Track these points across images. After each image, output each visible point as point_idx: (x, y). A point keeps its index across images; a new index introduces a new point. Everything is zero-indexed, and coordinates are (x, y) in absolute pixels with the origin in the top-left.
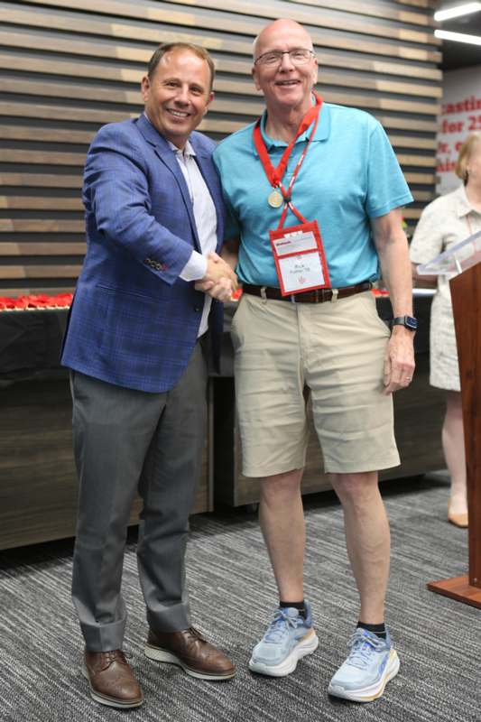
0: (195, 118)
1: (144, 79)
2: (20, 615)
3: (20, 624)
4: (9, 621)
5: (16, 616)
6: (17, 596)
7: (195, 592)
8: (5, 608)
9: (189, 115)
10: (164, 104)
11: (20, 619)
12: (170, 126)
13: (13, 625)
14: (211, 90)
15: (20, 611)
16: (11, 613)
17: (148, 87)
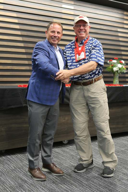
17: (47, 33)
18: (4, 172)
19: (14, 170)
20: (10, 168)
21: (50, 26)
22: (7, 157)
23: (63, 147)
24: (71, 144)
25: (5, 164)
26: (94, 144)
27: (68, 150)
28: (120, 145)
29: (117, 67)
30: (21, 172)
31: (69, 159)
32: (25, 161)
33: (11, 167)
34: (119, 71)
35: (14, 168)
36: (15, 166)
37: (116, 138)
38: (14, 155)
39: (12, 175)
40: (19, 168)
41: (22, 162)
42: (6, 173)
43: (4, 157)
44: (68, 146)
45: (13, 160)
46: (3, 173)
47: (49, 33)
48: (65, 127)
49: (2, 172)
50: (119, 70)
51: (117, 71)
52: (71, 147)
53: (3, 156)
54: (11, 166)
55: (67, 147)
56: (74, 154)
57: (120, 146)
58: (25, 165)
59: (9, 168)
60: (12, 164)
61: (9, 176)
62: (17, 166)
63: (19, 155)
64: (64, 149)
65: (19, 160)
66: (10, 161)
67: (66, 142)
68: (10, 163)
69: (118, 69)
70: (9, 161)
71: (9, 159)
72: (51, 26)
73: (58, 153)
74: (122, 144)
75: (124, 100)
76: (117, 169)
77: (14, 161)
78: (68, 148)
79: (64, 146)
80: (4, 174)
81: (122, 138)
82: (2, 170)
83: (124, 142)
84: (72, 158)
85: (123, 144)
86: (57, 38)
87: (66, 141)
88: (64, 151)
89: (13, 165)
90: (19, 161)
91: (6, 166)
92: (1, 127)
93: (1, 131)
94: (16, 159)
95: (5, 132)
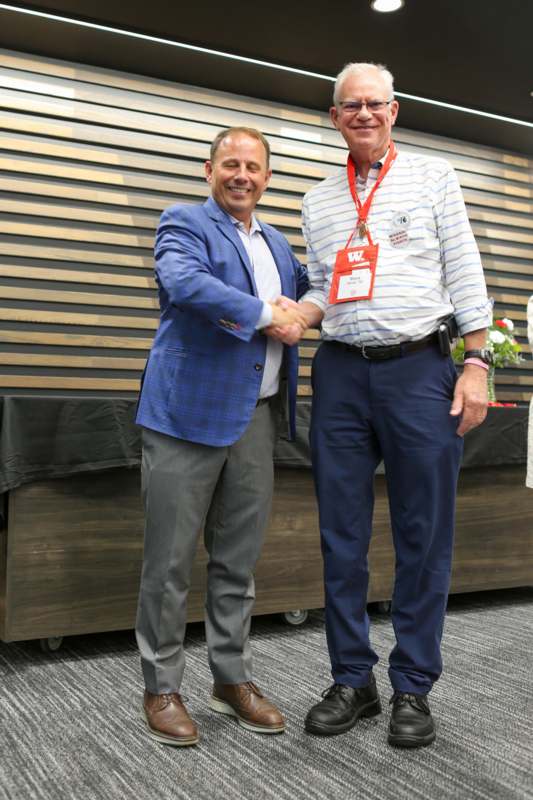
0: (255, 193)
1: (207, 165)
14: (268, 167)
17: (211, 172)
18: (35, 723)
19: (79, 715)
20: (66, 705)
21: (219, 142)
22: (65, 666)
23: (287, 636)
24: (317, 626)
25: (48, 690)
27: (304, 649)
33: (71, 705)
35: (80, 708)
36: (86, 700)
38: (93, 659)
40: (98, 708)
41: (117, 685)
42: (46, 726)
43: (51, 667)
46: (33, 726)
47: (218, 171)
48: (295, 558)
49: (28, 720)
53: (51, 663)
54: (73, 701)
55: (303, 637)
58: (128, 697)
59: (62, 707)
60: (78, 693)
61: (53, 739)
62: (95, 701)
65: (107, 678)
66: (70, 682)
67: (297, 617)
68: (69, 686)
70: (67, 679)
71: (68, 674)
72: (225, 144)
76: (509, 724)
77: (87, 681)
78: (305, 642)
80: (37, 730)
82: (32, 713)
86: (248, 185)
87: (297, 614)
89: (80, 695)
90: (105, 682)
91: (53, 699)
92: (45, 546)
93: (44, 564)
94: (95, 674)
95: (58, 567)
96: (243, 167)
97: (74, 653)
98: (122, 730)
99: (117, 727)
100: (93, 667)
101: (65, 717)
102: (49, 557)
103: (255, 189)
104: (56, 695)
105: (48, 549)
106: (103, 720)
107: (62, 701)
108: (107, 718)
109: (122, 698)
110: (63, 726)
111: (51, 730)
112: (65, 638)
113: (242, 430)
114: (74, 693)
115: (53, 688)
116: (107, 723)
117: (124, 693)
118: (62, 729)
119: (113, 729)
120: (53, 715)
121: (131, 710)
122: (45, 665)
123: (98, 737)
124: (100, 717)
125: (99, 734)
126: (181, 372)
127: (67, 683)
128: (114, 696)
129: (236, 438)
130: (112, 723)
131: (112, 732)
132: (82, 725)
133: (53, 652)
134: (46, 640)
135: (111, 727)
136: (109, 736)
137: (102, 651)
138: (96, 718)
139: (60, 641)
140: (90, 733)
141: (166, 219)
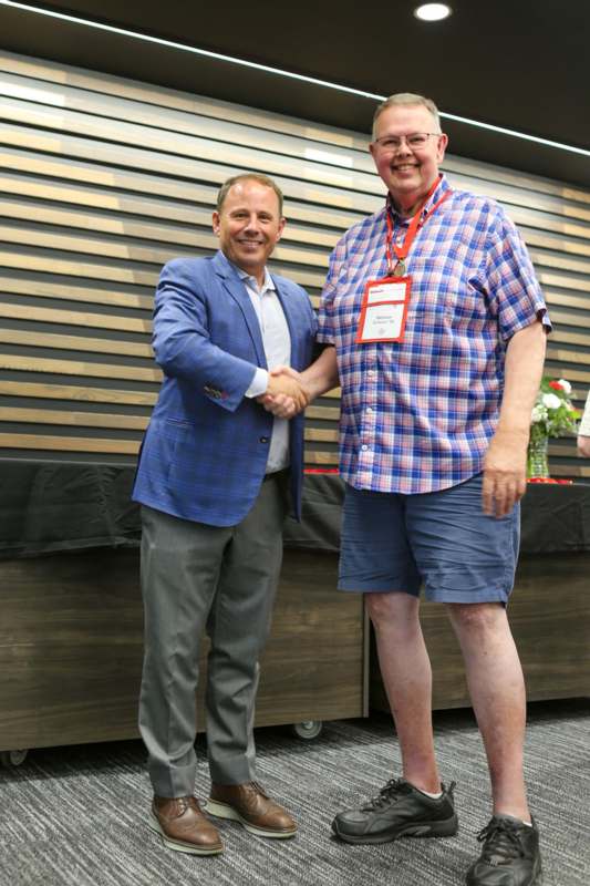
0: (268, 246)
1: (215, 215)
2: (140, 811)
3: (138, 819)
4: (127, 816)
5: (135, 811)
6: (139, 791)
7: (347, 800)
8: (124, 803)
9: (260, 243)
10: (234, 236)
11: (139, 815)
12: (242, 255)
13: (131, 820)
14: (281, 216)
15: (140, 807)
16: (130, 807)
17: (218, 222)
19: (44, 846)
20: (29, 834)
22: (30, 785)
23: (297, 752)
24: (334, 741)
25: (8, 815)
26: (442, 745)
27: (317, 769)
28: (563, 753)
29: (540, 407)
30: (74, 861)
31: (317, 805)
32: (110, 807)
33: (35, 834)
34: (549, 425)
35: (46, 839)
36: (53, 827)
37: (543, 725)
38: (64, 777)
39: (27, 869)
40: (68, 839)
41: (91, 810)
43: (13, 786)
44: (317, 751)
45: (54, 801)
47: (226, 222)
48: (309, 659)
50: (549, 418)
51: (542, 424)
52: (331, 752)
53: (12, 781)
54: (37, 828)
55: (315, 755)
56: (343, 788)
57: (564, 757)
58: (104, 825)
59: (25, 836)
60: (44, 819)
62: (65, 829)
63: (88, 781)
64: (299, 762)
65: (81, 801)
67: (310, 730)
68: (34, 811)
69: (546, 415)
70: (32, 802)
71: (34, 796)
72: (233, 192)
73: (267, 776)
74: (572, 751)
75: (575, 548)
77: (56, 804)
78: (317, 760)
79: (299, 749)
81: (574, 724)
83: (581, 742)
84: (335, 803)
85: (581, 751)
87: (310, 725)
88: (299, 772)
89: (47, 822)
90: (77, 806)
91: (14, 826)
92: (11, 639)
93: (9, 660)
94: (65, 796)
95: (26, 664)
96: (254, 216)
97: (41, 770)
98: (95, 866)
99: (90, 863)
100: (63, 787)
101: (28, 849)
102: (15, 652)
103: (267, 240)
104: (17, 821)
105: (15, 642)
106: (73, 853)
107: (24, 829)
108: (79, 851)
109: (97, 826)
110: (25, 860)
111: (9, 865)
112: (30, 750)
113: (247, 508)
114: (39, 819)
115: (14, 812)
116: (78, 857)
117: (98, 820)
118: (24, 863)
119: (86, 865)
120: (13, 846)
121: (108, 841)
122: (6, 783)
123: (68, 876)
124: (70, 850)
125: (68, 871)
126: (182, 445)
127: (30, 806)
128: (87, 822)
129: (241, 518)
130: (84, 856)
131: (84, 868)
132: (48, 859)
133: (15, 767)
134: (8, 754)
135: (83, 862)
136: (80, 873)
137: (74, 767)
138: (64, 851)
139: (25, 754)
140: (57, 869)
141: (166, 274)
